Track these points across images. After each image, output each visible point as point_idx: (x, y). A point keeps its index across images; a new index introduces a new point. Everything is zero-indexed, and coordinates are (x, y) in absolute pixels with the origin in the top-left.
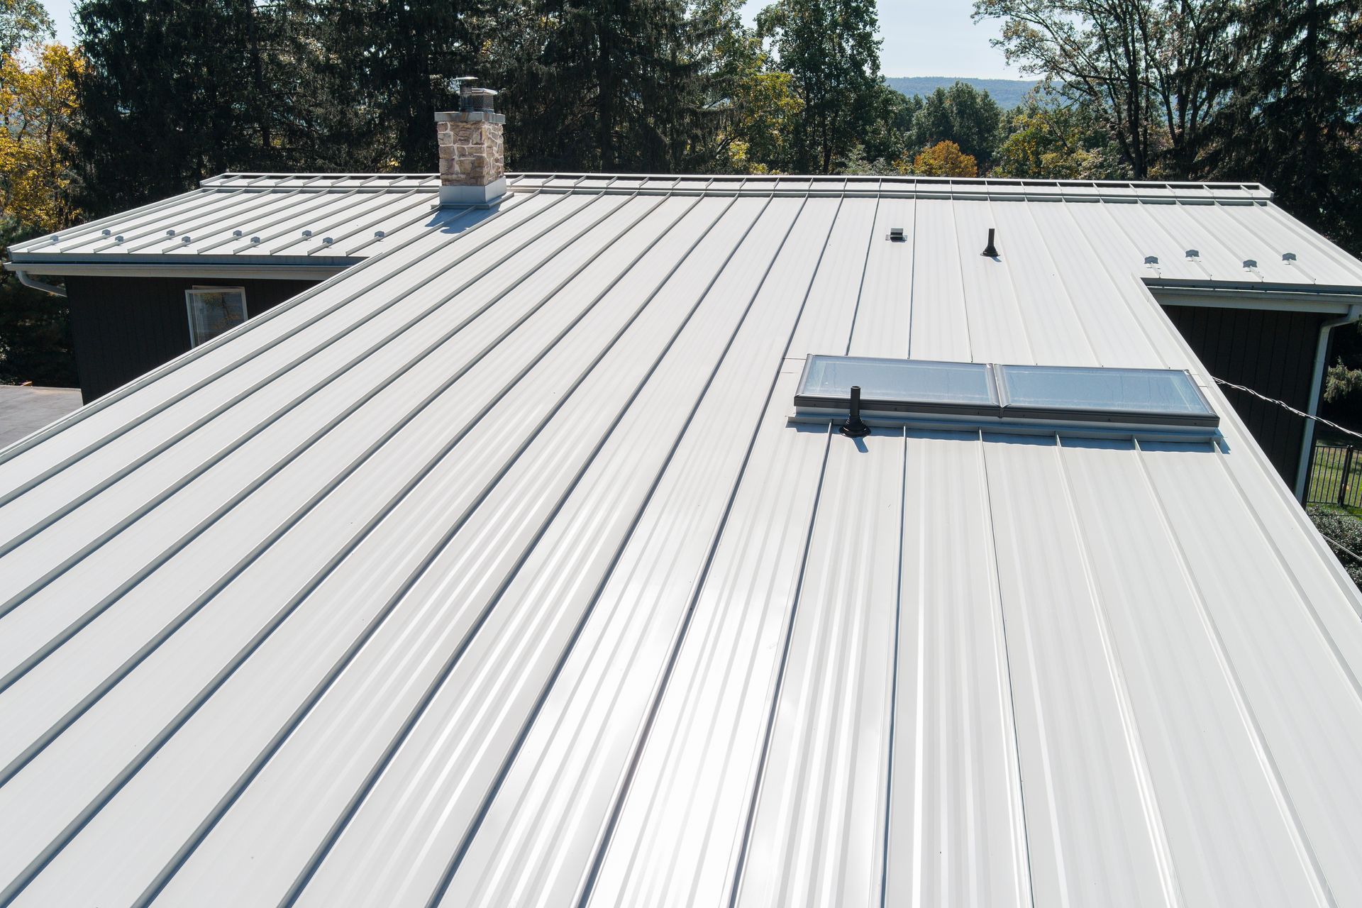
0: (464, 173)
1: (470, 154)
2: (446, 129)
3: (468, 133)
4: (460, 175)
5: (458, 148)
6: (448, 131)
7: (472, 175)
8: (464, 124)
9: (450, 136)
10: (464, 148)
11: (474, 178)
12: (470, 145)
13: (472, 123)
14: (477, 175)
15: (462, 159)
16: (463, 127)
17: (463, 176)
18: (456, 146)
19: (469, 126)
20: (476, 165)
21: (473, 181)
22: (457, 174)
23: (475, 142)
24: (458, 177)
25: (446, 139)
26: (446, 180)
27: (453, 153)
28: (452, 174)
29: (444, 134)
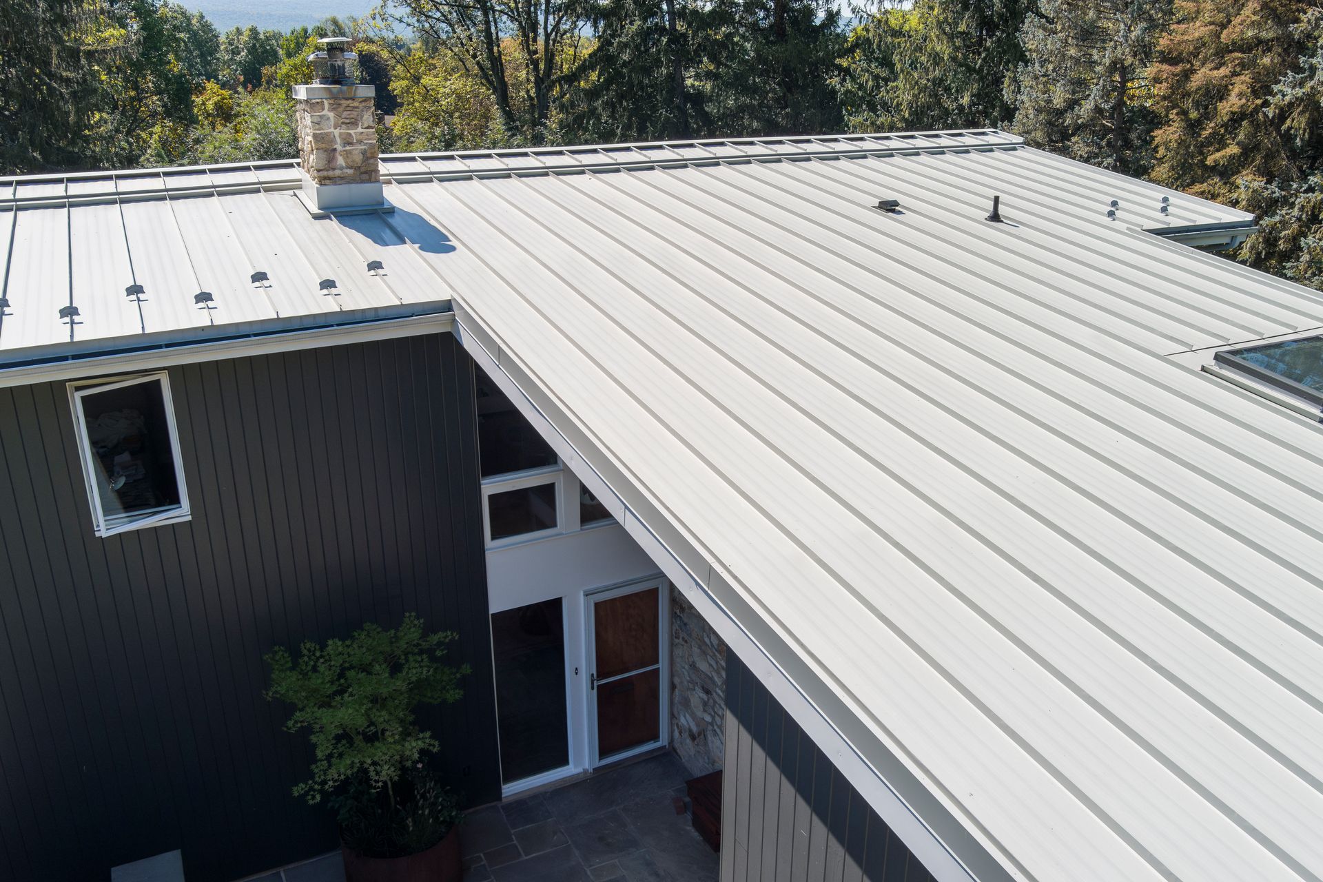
0: (351, 168)
1: (360, 142)
2: (323, 109)
3: (355, 113)
4: (346, 171)
5: (340, 134)
6: (325, 112)
7: (363, 169)
8: (350, 101)
9: (328, 119)
10: (350, 134)
11: (366, 173)
12: (360, 130)
13: (360, 100)
14: (371, 169)
15: (348, 148)
16: (348, 106)
17: (350, 171)
18: (337, 132)
19: (356, 104)
20: (369, 155)
21: (365, 177)
22: (341, 168)
23: (366, 125)
24: (343, 173)
25: (324, 123)
26: (325, 178)
27: (333, 141)
28: (334, 169)
29: (321, 117)
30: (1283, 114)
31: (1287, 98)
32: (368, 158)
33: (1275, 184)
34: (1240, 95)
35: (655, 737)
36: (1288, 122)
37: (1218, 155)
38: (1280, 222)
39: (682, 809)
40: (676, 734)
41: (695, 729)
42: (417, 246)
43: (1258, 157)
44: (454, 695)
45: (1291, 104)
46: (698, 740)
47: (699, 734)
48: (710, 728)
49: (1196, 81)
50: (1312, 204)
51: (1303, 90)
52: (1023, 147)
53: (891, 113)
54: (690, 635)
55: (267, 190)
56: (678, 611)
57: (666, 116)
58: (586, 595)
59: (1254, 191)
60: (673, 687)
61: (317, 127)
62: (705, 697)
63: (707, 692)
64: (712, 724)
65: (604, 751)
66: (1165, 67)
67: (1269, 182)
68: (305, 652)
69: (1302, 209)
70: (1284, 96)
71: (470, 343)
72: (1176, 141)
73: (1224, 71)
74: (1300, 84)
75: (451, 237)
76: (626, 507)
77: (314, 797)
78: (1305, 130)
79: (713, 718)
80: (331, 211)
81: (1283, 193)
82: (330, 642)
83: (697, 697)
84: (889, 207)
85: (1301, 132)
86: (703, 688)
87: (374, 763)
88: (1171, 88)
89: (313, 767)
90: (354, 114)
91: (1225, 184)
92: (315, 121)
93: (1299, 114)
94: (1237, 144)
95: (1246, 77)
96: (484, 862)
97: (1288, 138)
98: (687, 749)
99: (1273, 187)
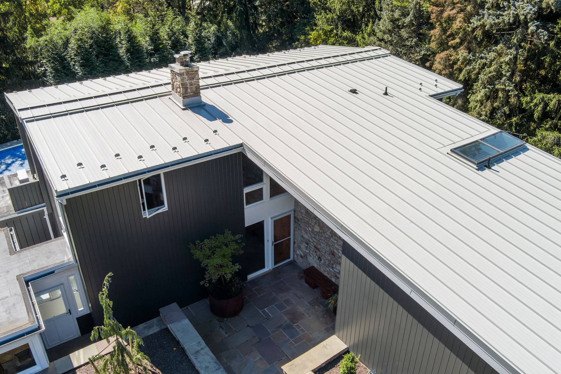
0: (192, 92)
1: (195, 84)
6: (185, 76)
7: (195, 93)
9: (186, 78)
10: (192, 82)
11: (196, 93)
12: (195, 80)
14: (198, 92)
15: (191, 87)
16: (191, 74)
17: (192, 94)
18: (188, 82)
19: (194, 73)
21: (197, 95)
22: (189, 93)
25: (184, 80)
26: (185, 96)
27: (187, 85)
28: (187, 93)
29: (183, 78)
30: (474, 30)
31: (475, 25)
32: (197, 89)
33: (471, 54)
34: (460, 21)
35: (289, 258)
36: (475, 33)
37: (452, 42)
38: (473, 68)
39: (301, 278)
40: (296, 256)
41: (302, 255)
42: (221, 120)
43: (466, 43)
44: (242, 252)
45: (477, 27)
46: (304, 258)
47: (304, 256)
48: (308, 254)
49: (445, 15)
50: (483, 63)
51: (480, 23)
52: (390, 55)
53: (331, 12)
54: (301, 228)
55: (160, 97)
56: (297, 221)
57: (240, 9)
58: (271, 219)
59: (464, 57)
60: (294, 243)
61: (182, 81)
62: (306, 245)
63: (307, 244)
64: (309, 253)
65: (276, 263)
66: (435, 8)
67: (469, 53)
68: (197, 243)
69: (479, 64)
70: (474, 24)
71: (250, 156)
72: (438, 35)
73: (454, 11)
74: (479, 20)
75: (229, 116)
76: (314, 208)
77: (207, 285)
78: (481, 35)
79: (310, 251)
80: (187, 107)
81: (474, 58)
82: (205, 240)
83: (303, 246)
84: (354, 91)
85: (480, 36)
86: (306, 243)
87: (225, 273)
88: (436, 16)
89: (205, 276)
90: (193, 76)
91: (455, 51)
92: (182, 79)
93: (479, 30)
94: (459, 38)
95: (462, 15)
96: (248, 298)
97: (475, 38)
98: (300, 261)
99: (471, 55)
